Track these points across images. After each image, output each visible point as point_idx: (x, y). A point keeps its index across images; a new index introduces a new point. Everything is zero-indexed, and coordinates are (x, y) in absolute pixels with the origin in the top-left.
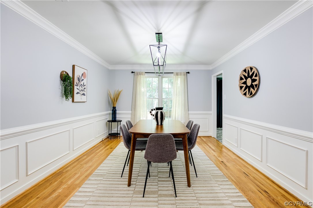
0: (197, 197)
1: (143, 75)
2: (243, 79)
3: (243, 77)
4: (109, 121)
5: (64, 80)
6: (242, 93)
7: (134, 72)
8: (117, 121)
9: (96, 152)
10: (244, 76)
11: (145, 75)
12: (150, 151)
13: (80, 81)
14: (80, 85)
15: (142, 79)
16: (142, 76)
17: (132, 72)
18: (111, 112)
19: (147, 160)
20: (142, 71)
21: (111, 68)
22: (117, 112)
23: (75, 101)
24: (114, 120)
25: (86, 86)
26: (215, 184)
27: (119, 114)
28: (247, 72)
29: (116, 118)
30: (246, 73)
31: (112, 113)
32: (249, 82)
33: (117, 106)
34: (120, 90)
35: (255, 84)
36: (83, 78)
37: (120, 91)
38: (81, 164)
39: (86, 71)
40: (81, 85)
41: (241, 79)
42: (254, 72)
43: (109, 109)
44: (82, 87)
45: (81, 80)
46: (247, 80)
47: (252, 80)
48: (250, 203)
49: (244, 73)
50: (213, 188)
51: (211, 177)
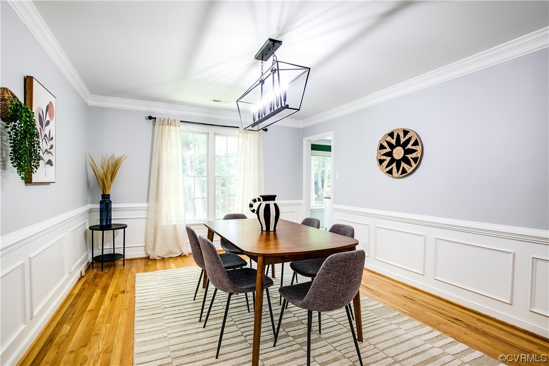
0: (392, 357)
1: (175, 126)
2: (386, 148)
3: (385, 145)
4: (92, 228)
5: (12, 116)
6: (383, 171)
7: (155, 118)
8: (113, 227)
9: (88, 309)
10: (389, 143)
11: (181, 126)
12: (324, 290)
13: (44, 126)
14: (43, 138)
15: (173, 134)
16: (173, 128)
17: (150, 118)
18: (97, 206)
19: (307, 310)
20: (173, 118)
21: (93, 101)
22: (113, 206)
23: (33, 181)
24: (105, 224)
25: (54, 138)
26: (389, 325)
27: (118, 209)
28: (395, 137)
29: (111, 219)
30: (393, 138)
31: (101, 209)
32: (398, 153)
33: (112, 192)
34: (117, 156)
35: (413, 157)
36: (48, 118)
37: (120, 156)
38: (72, 352)
39: (53, 100)
40: (46, 135)
41: (382, 147)
42: (410, 139)
43: (89, 200)
44: (48, 141)
45: (44, 123)
46: (395, 151)
47: (405, 150)
48: (461, 344)
49: (389, 139)
50: (395, 332)
51: (372, 314)
